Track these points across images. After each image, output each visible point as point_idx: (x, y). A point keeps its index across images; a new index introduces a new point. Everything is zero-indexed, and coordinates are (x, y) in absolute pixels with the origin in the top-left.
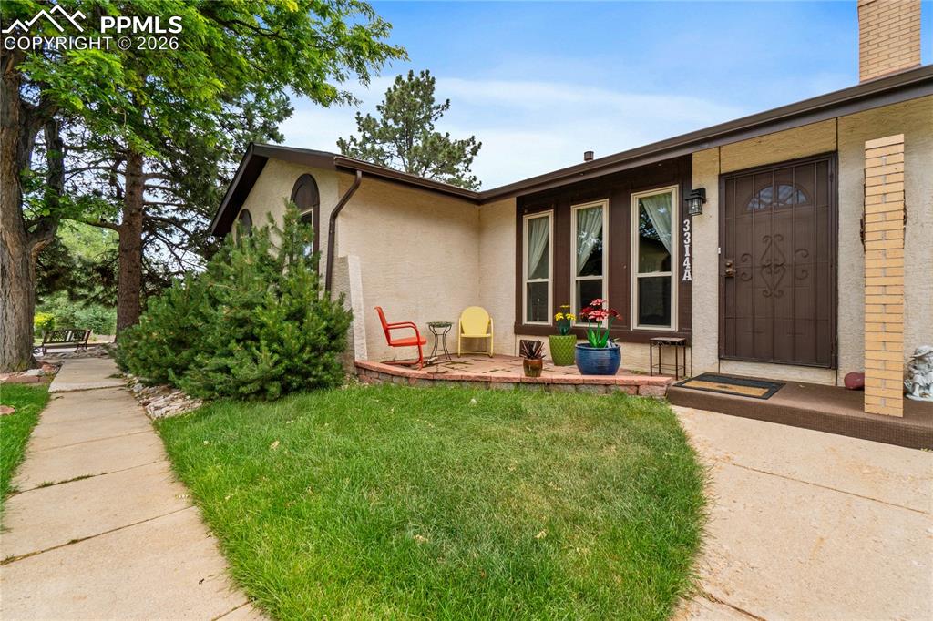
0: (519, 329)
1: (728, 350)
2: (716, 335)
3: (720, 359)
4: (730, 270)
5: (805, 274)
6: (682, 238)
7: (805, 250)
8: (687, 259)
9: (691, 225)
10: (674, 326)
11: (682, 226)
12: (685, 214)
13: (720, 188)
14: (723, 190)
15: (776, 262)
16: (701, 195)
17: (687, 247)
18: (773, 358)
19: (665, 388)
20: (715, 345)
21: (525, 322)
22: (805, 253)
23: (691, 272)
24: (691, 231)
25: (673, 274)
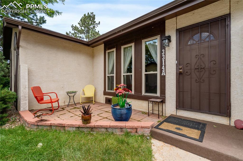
1: (180, 105)
2: (175, 98)
3: (177, 109)
4: (181, 70)
5: (214, 72)
6: (161, 57)
7: (214, 61)
8: (163, 66)
9: (165, 52)
10: (158, 94)
11: (161, 52)
12: (163, 47)
13: (177, 35)
14: (178, 36)
15: (201, 67)
16: (169, 38)
17: (163, 61)
18: (200, 110)
19: (150, 130)
20: (175, 103)
21: (107, 91)
22: (215, 62)
23: (165, 72)
24: (165, 54)
25: (158, 72)
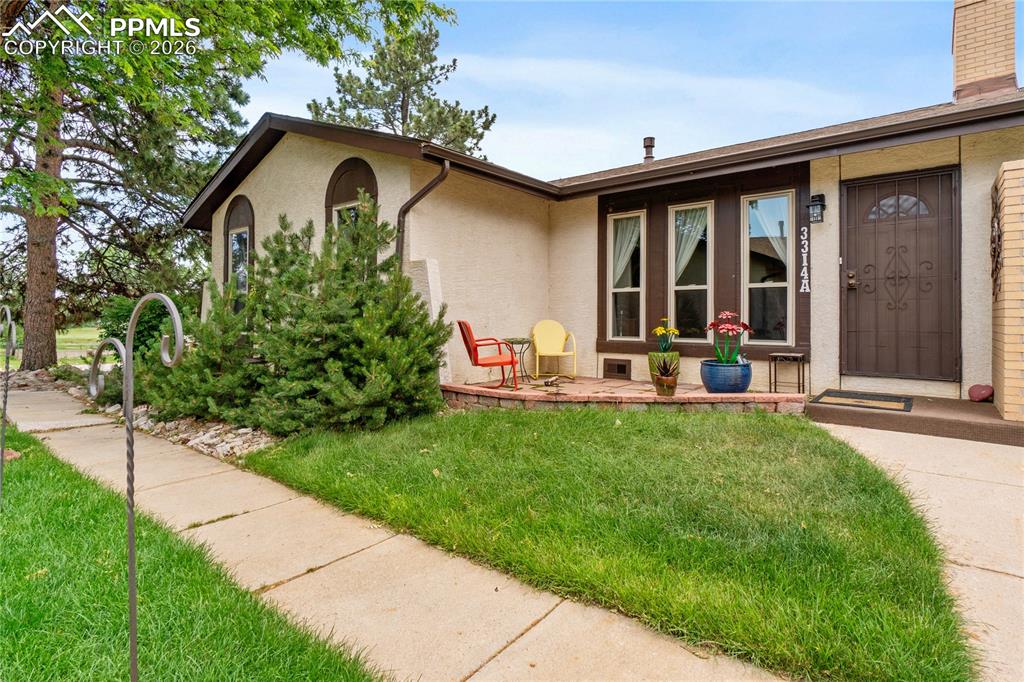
0: (602, 346)
1: (850, 364)
2: (836, 350)
3: (841, 375)
4: (852, 281)
5: (929, 287)
6: (799, 246)
7: (928, 262)
8: (805, 269)
9: (809, 233)
10: (791, 341)
11: (799, 233)
12: (803, 220)
13: (841, 195)
14: (845, 198)
15: (901, 274)
16: (820, 200)
17: (805, 256)
18: (897, 372)
19: (803, 405)
20: (836, 361)
22: (929, 266)
23: (809, 283)
24: (808, 239)
25: (790, 284)
